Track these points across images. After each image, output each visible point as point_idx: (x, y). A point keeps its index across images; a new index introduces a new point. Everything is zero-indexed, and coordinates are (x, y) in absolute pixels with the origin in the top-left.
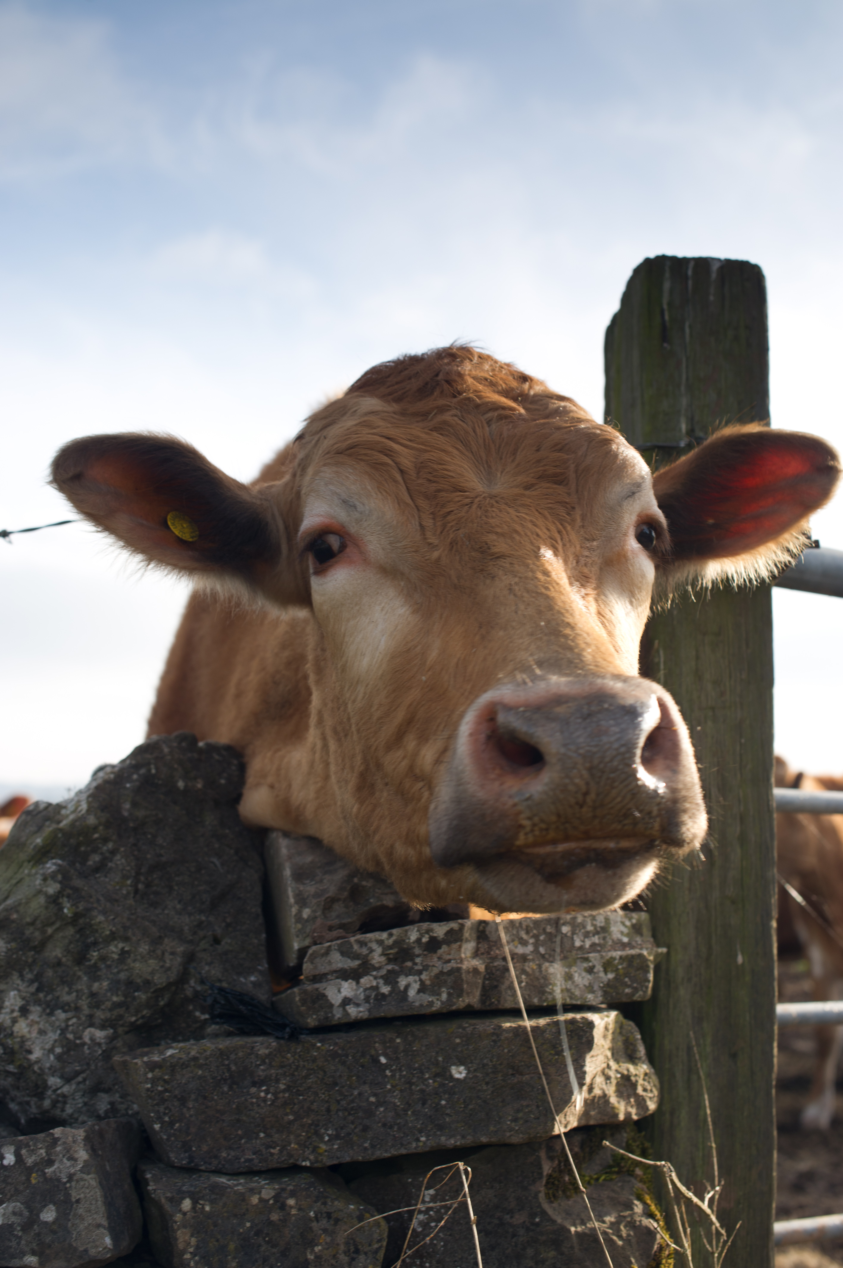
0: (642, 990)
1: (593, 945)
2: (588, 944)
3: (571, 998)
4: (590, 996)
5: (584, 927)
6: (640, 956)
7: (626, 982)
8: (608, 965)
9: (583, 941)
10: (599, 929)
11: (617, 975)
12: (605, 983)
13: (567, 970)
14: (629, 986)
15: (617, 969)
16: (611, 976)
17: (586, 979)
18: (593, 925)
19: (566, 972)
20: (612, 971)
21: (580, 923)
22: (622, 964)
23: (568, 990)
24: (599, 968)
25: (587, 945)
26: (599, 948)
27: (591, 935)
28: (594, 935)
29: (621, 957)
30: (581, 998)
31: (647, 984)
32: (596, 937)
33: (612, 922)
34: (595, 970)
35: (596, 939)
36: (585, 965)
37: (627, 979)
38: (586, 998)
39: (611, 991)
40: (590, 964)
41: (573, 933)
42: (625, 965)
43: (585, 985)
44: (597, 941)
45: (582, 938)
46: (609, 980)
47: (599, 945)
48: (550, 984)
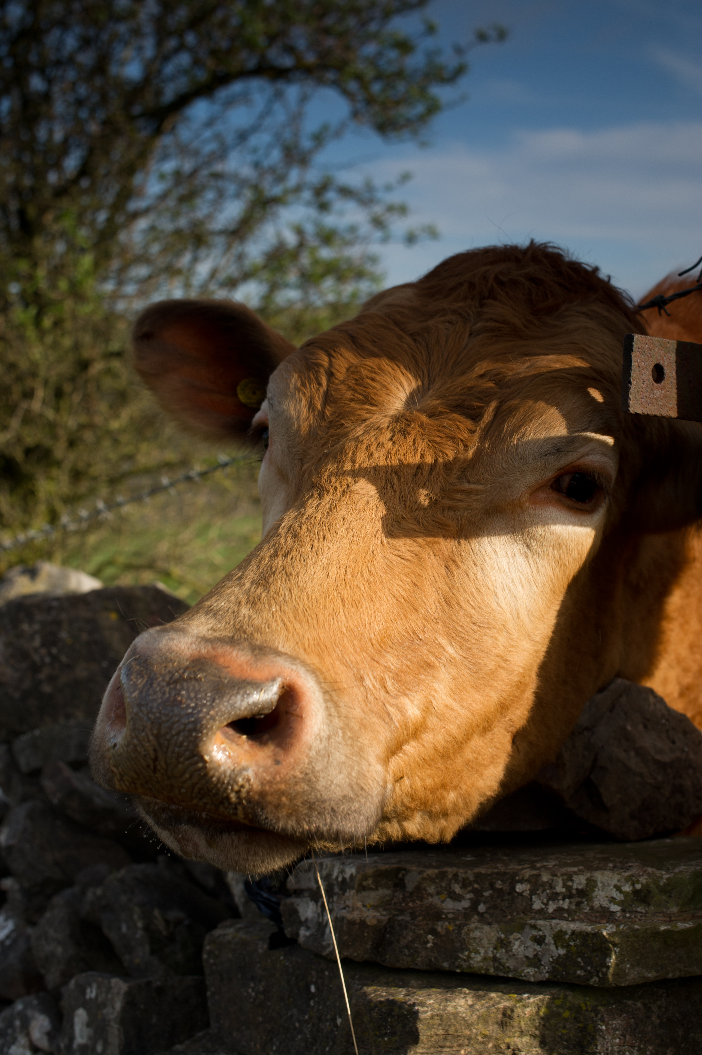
0: (598, 976)
1: (560, 910)
2: (552, 908)
3: (496, 969)
4: (530, 971)
5: (551, 887)
6: (598, 935)
7: (580, 962)
8: (559, 937)
9: (546, 904)
10: (574, 892)
11: (568, 952)
12: (555, 958)
13: (503, 936)
14: (581, 968)
15: (569, 945)
16: (562, 952)
17: (530, 950)
18: (564, 885)
19: (499, 938)
20: (563, 947)
21: (547, 882)
22: (574, 941)
23: (495, 959)
24: (549, 939)
25: (550, 910)
26: (566, 915)
27: (560, 898)
28: (563, 899)
29: (573, 933)
30: (515, 970)
31: (604, 970)
32: (567, 900)
33: (600, 885)
34: (546, 941)
35: (565, 904)
36: (535, 933)
37: (579, 960)
38: (524, 970)
39: (561, 969)
40: (541, 933)
41: (533, 892)
42: (578, 942)
43: (527, 957)
44: (566, 906)
45: (545, 901)
46: (559, 955)
47: (568, 911)
48: (468, 949)
